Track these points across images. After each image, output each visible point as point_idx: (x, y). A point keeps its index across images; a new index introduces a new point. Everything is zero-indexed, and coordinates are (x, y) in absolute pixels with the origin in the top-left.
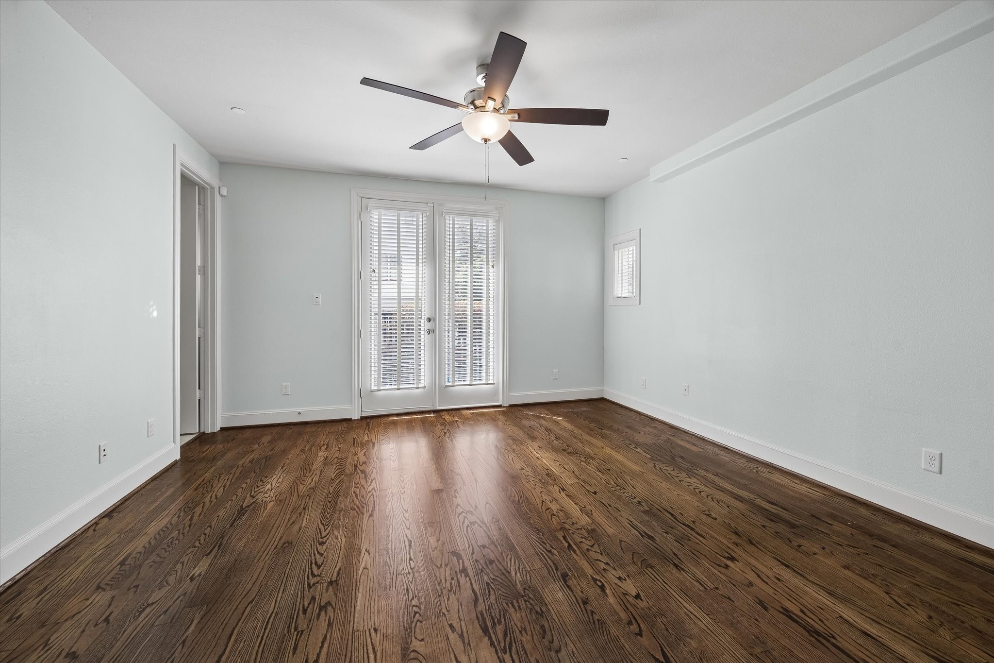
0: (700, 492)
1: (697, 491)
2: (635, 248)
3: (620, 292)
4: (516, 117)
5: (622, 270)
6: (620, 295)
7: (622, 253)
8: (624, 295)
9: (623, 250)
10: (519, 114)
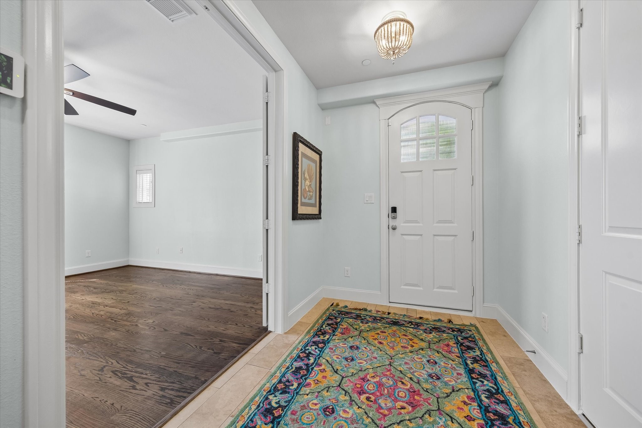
0: (185, 289)
1: (184, 289)
2: (151, 174)
3: (141, 199)
4: (71, 94)
5: (143, 186)
6: (141, 201)
7: (142, 176)
8: (143, 201)
9: (144, 175)
10: (73, 93)
